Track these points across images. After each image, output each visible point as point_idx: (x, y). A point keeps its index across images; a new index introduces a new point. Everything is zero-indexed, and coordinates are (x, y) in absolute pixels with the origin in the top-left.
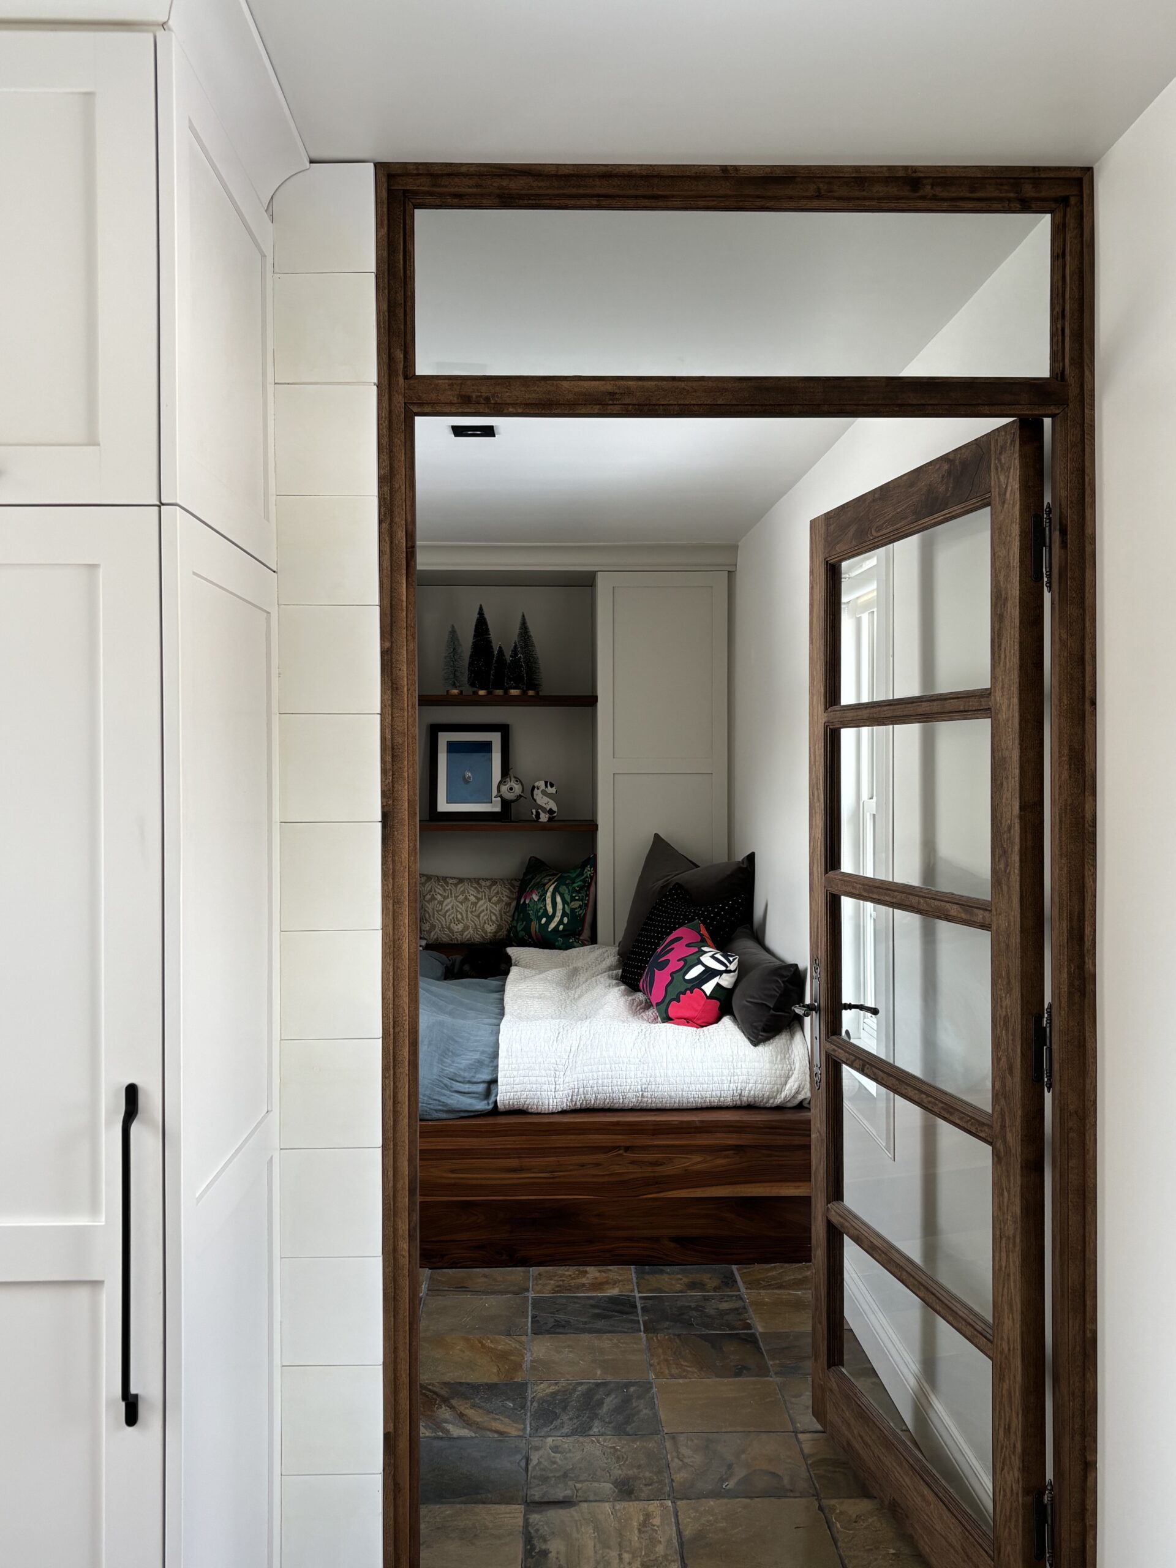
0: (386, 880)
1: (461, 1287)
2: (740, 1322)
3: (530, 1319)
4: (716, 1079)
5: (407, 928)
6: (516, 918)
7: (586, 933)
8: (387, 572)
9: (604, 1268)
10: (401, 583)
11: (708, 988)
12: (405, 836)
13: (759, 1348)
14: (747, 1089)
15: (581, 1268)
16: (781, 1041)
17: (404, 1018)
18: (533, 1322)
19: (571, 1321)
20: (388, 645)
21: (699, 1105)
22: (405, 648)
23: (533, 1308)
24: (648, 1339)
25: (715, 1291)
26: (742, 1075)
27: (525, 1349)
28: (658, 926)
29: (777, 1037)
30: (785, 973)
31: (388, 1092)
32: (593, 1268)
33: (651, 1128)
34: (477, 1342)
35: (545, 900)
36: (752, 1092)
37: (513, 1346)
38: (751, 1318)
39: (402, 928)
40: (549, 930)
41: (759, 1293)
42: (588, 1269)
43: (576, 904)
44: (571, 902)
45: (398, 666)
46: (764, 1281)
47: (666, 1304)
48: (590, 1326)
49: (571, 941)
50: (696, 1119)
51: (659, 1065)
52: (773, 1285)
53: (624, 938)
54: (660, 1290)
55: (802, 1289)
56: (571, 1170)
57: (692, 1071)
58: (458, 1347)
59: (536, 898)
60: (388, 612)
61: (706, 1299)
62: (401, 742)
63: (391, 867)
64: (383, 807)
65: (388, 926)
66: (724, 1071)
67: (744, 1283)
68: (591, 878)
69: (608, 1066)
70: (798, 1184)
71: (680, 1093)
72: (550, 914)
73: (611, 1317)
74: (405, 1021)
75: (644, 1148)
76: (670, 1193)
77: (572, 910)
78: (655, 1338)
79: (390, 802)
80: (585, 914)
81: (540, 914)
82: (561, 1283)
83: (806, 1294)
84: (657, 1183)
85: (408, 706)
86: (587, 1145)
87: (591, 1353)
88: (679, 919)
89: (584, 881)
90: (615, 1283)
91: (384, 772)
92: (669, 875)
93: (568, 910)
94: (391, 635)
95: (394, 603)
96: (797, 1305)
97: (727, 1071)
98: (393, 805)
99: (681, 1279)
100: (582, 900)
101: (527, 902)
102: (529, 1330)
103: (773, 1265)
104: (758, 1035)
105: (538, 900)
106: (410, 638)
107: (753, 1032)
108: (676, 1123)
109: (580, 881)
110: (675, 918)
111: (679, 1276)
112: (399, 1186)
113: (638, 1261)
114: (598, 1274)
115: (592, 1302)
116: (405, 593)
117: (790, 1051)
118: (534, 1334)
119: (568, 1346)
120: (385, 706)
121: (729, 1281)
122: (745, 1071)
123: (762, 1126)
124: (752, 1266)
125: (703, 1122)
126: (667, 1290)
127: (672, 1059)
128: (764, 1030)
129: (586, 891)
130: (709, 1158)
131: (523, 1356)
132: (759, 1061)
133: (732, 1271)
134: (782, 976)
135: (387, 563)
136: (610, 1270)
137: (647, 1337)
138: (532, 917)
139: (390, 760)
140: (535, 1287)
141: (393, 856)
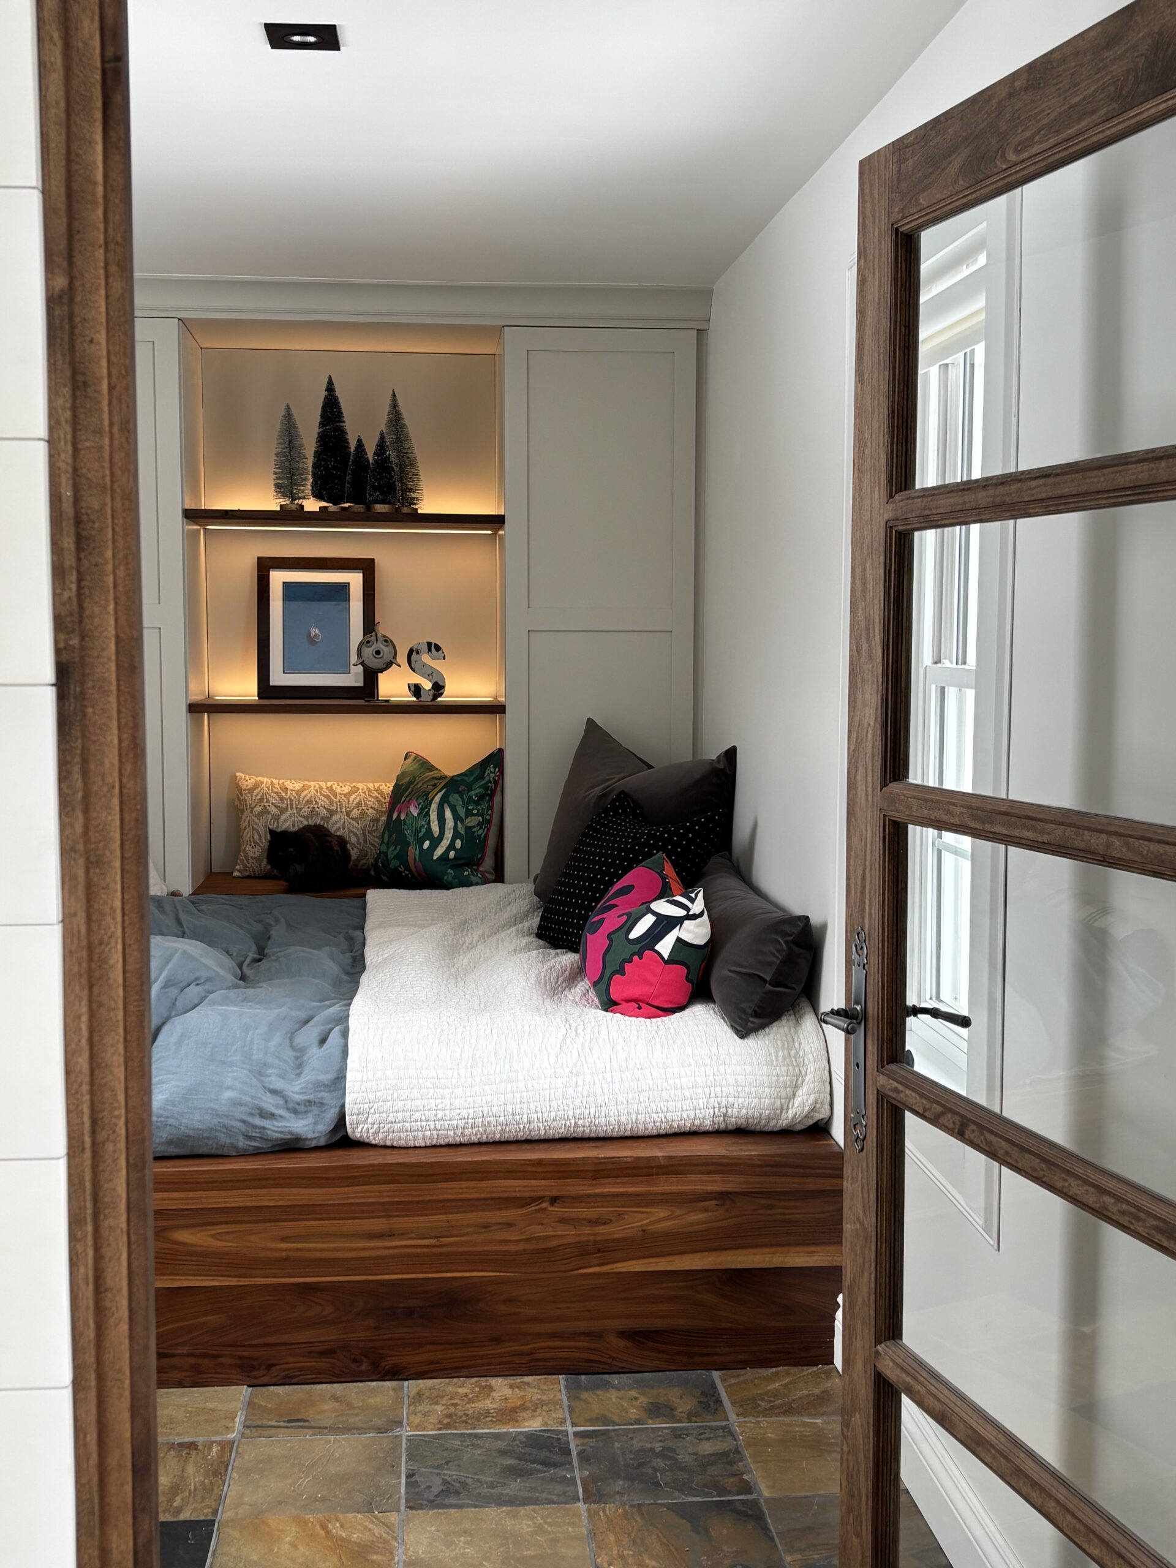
0: (67, 815)
1: (296, 1421)
2: (732, 1480)
3: (403, 1481)
4: (687, 1093)
5: (119, 918)
6: (386, 840)
7: (488, 863)
8: (58, 112)
9: (519, 1380)
10: (91, 142)
11: (665, 947)
12: (110, 718)
13: (766, 1529)
14: (736, 1105)
15: (483, 1381)
16: (782, 1030)
17: (116, 1113)
18: (407, 1484)
19: (469, 1481)
20: (61, 282)
21: (662, 1132)
22: (103, 292)
23: (410, 1457)
24: (591, 1515)
25: (689, 1420)
26: (728, 1085)
27: (395, 1539)
28: (595, 854)
29: (775, 1024)
30: (788, 929)
31: (82, 1270)
32: (500, 1380)
33: (591, 1168)
34: (318, 1527)
35: (428, 814)
36: (744, 1111)
37: (376, 1532)
38: (750, 1472)
39: (109, 919)
40: (435, 858)
41: (758, 1422)
42: (493, 1381)
43: (473, 821)
44: (466, 817)
45: (87, 332)
46: (762, 1400)
47: (617, 1445)
48: (499, 1490)
49: (466, 873)
50: (659, 1154)
51: (600, 1077)
52: (778, 1407)
53: (543, 869)
54: (606, 1421)
55: (823, 1414)
56: (468, 1234)
57: (651, 1082)
58: (288, 1539)
59: (415, 811)
60: (62, 206)
61: (677, 1434)
62: (96, 506)
63: (79, 783)
64: (58, 652)
65: (75, 914)
66: (699, 1080)
67: (733, 1404)
68: (496, 783)
69: (522, 1085)
70: (812, 1249)
71: (634, 1117)
72: (436, 835)
73: (529, 1473)
74: (118, 1117)
75: (577, 1199)
76: (619, 1265)
77: (468, 829)
78: (601, 1513)
79: (75, 641)
80: (486, 835)
81: (421, 835)
82: (452, 1409)
83: (828, 1423)
84: (599, 1251)
85: (111, 424)
86: (493, 1195)
87: (501, 1545)
88: (627, 843)
89: (486, 788)
90: (536, 1407)
91: (58, 572)
92: (609, 780)
93: (461, 829)
94: (70, 258)
95: (75, 187)
96: (817, 1444)
97: (704, 1079)
98: (83, 648)
99: (636, 1399)
100: (482, 815)
101: (402, 817)
102: (403, 1501)
103: (774, 1370)
104: (747, 1021)
105: (419, 814)
106: (113, 269)
107: (740, 1018)
108: (629, 1160)
109: (479, 787)
110: (620, 843)
111: (633, 1393)
112: (112, 1461)
113: (570, 1369)
114: (508, 1392)
115: (501, 1444)
116: (100, 164)
117: (797, 1045)
118: (411, 1508)
119: (465, 1532)
120: (58, 422)
121: (710, 1403)
122: (731, 1078)
123: (759, 1162)
124: (742, 1372)
125: (670, 1157)
126: (616, 1419)
127: (620, 1066)
128: (756, 1015)
129: (488, 802)
130: (678, 1212)
131: (391, 1553)
132: (751, 1064)
133: (713, 1383)
134: (785, 934)
135: (57, 92)
136: (528, 1384)
137: (589, 1510)
138: (411, 840)
139: (72, 547)
140: (412, 1418)
141: (85, 761)
